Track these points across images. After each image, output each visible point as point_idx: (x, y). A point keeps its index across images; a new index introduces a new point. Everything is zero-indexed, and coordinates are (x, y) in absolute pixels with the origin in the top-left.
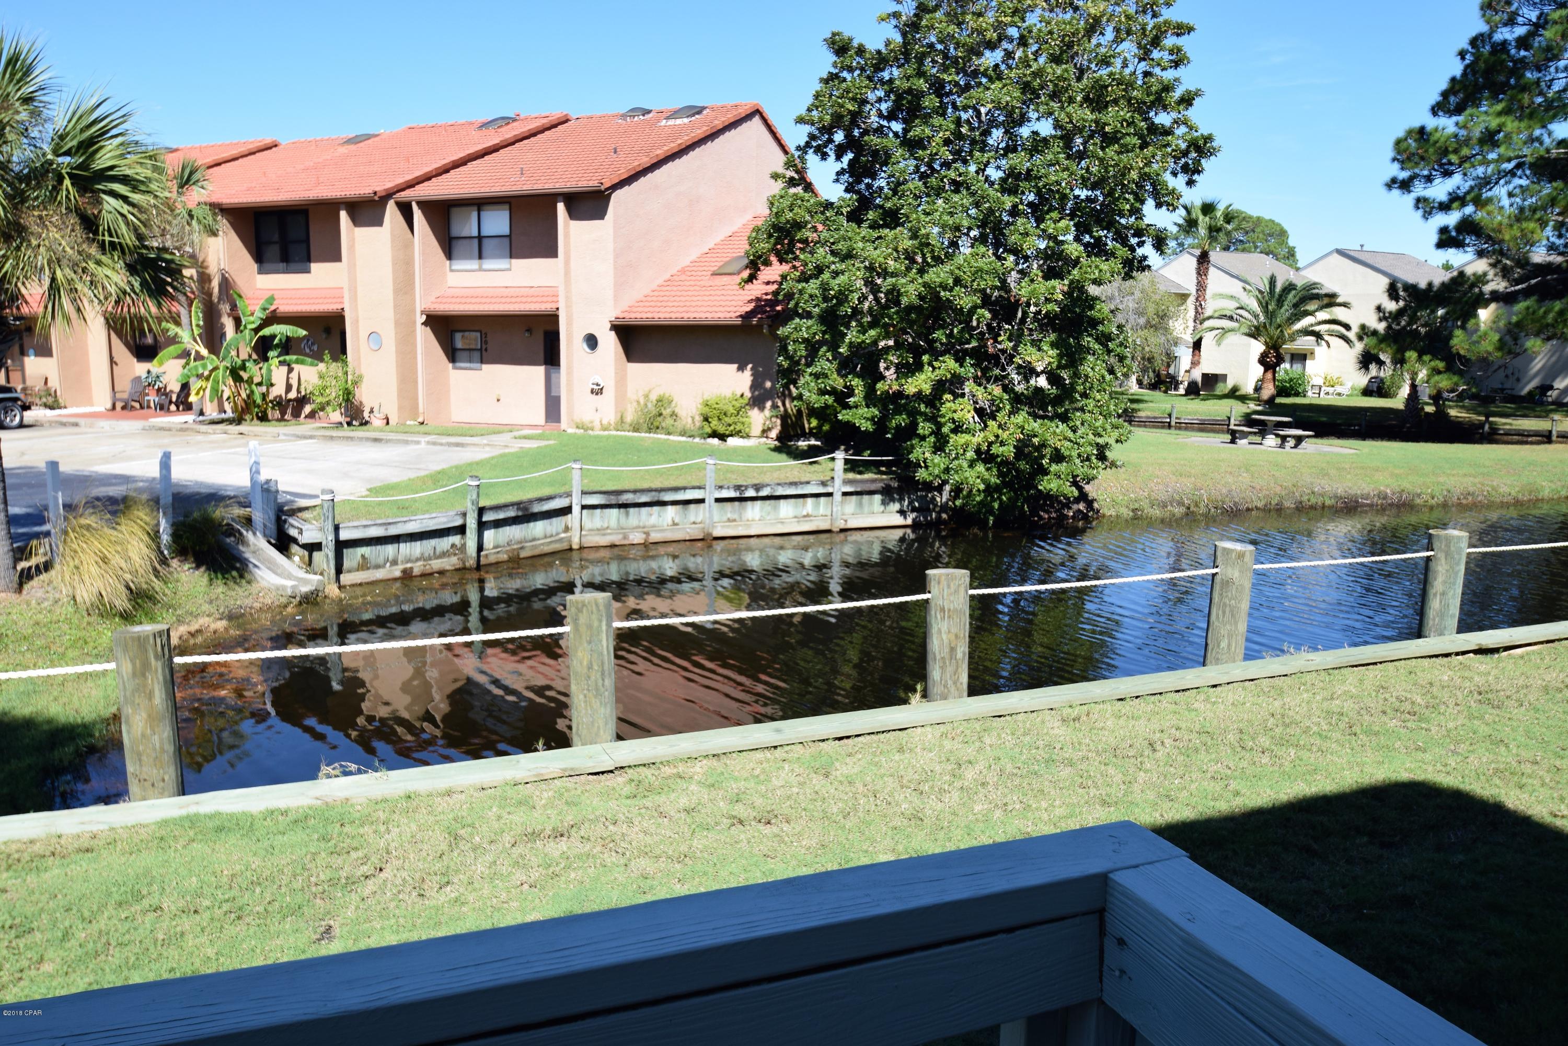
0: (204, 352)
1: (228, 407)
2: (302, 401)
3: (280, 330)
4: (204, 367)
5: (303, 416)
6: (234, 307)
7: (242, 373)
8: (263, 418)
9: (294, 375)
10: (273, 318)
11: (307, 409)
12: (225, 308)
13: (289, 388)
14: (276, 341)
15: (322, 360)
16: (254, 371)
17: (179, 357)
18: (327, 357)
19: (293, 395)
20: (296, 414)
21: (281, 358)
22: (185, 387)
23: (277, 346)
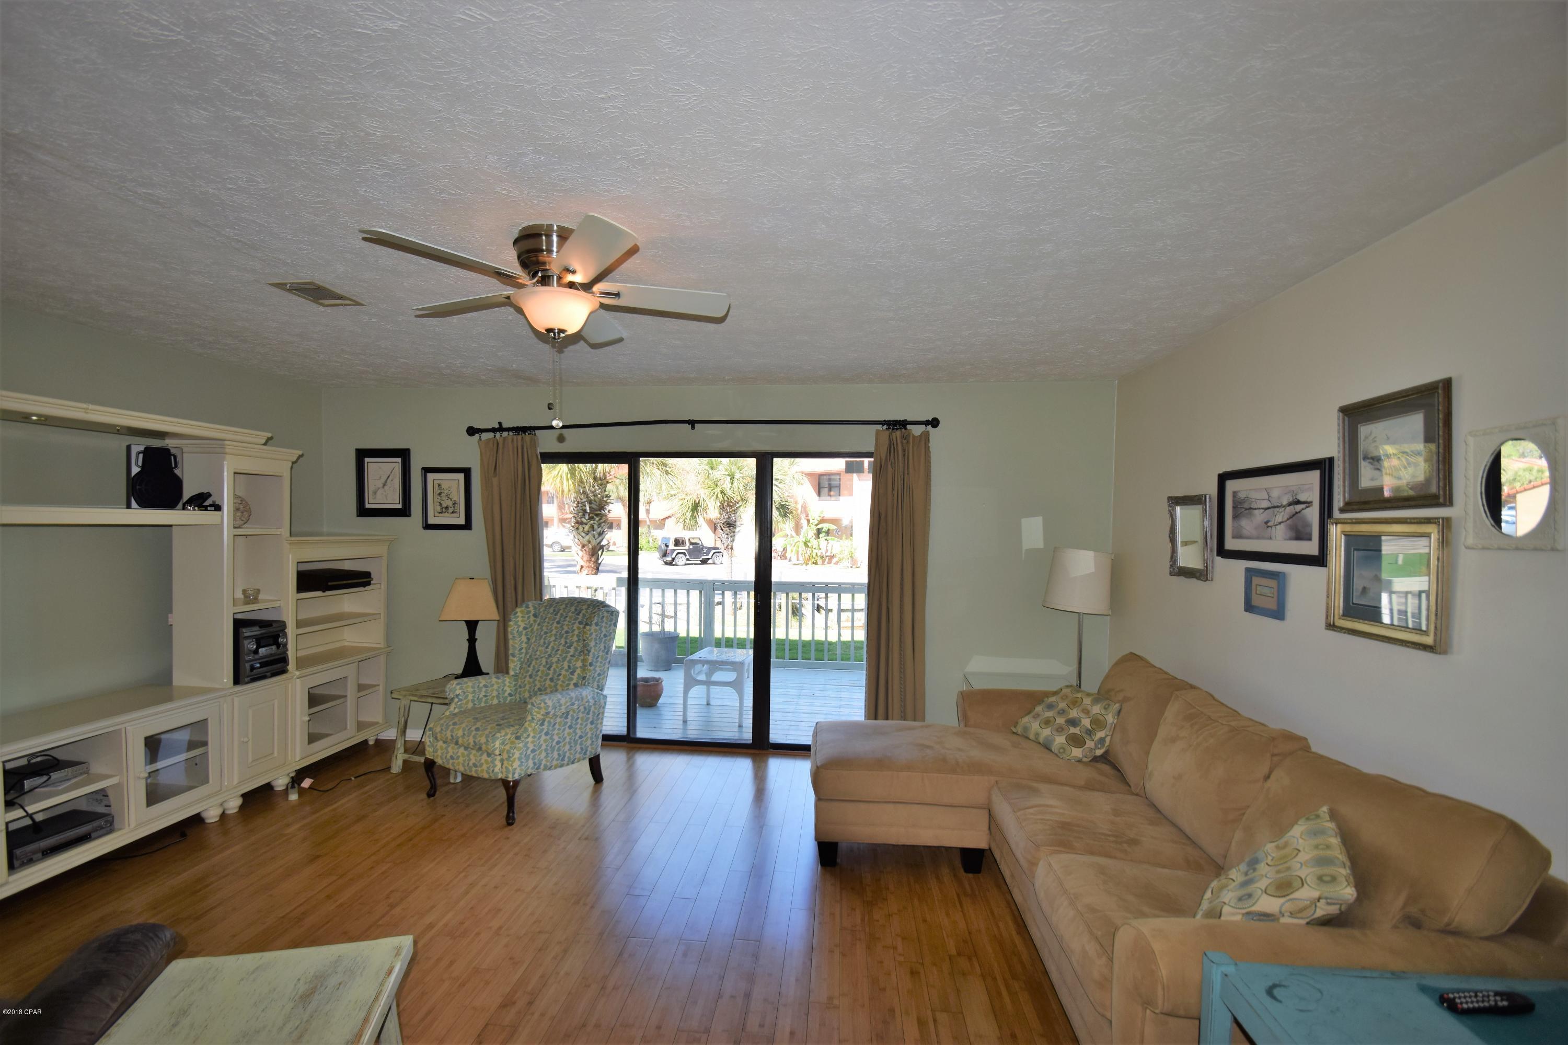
0: (794, 534)
1: (801, 558)
2: (832, 557)
3: (825, 526)
4: (793, 541)
5: (832, 563)
6: (807, 516)
7: (808, 544)
8: (816, 563)
9: (830, 545)
10: (823, 521)
11: (834, 561)
12: (803, 516)
13: (827, 551)
14: (823, 530)
15: (841, 539)
16: (814, 543)
17: (784, 537)
18: (844, 537)
19: (828, 554)
20: (829, 563)
21: (825, 538)
22: (785, 549)
23: (824, 532)
